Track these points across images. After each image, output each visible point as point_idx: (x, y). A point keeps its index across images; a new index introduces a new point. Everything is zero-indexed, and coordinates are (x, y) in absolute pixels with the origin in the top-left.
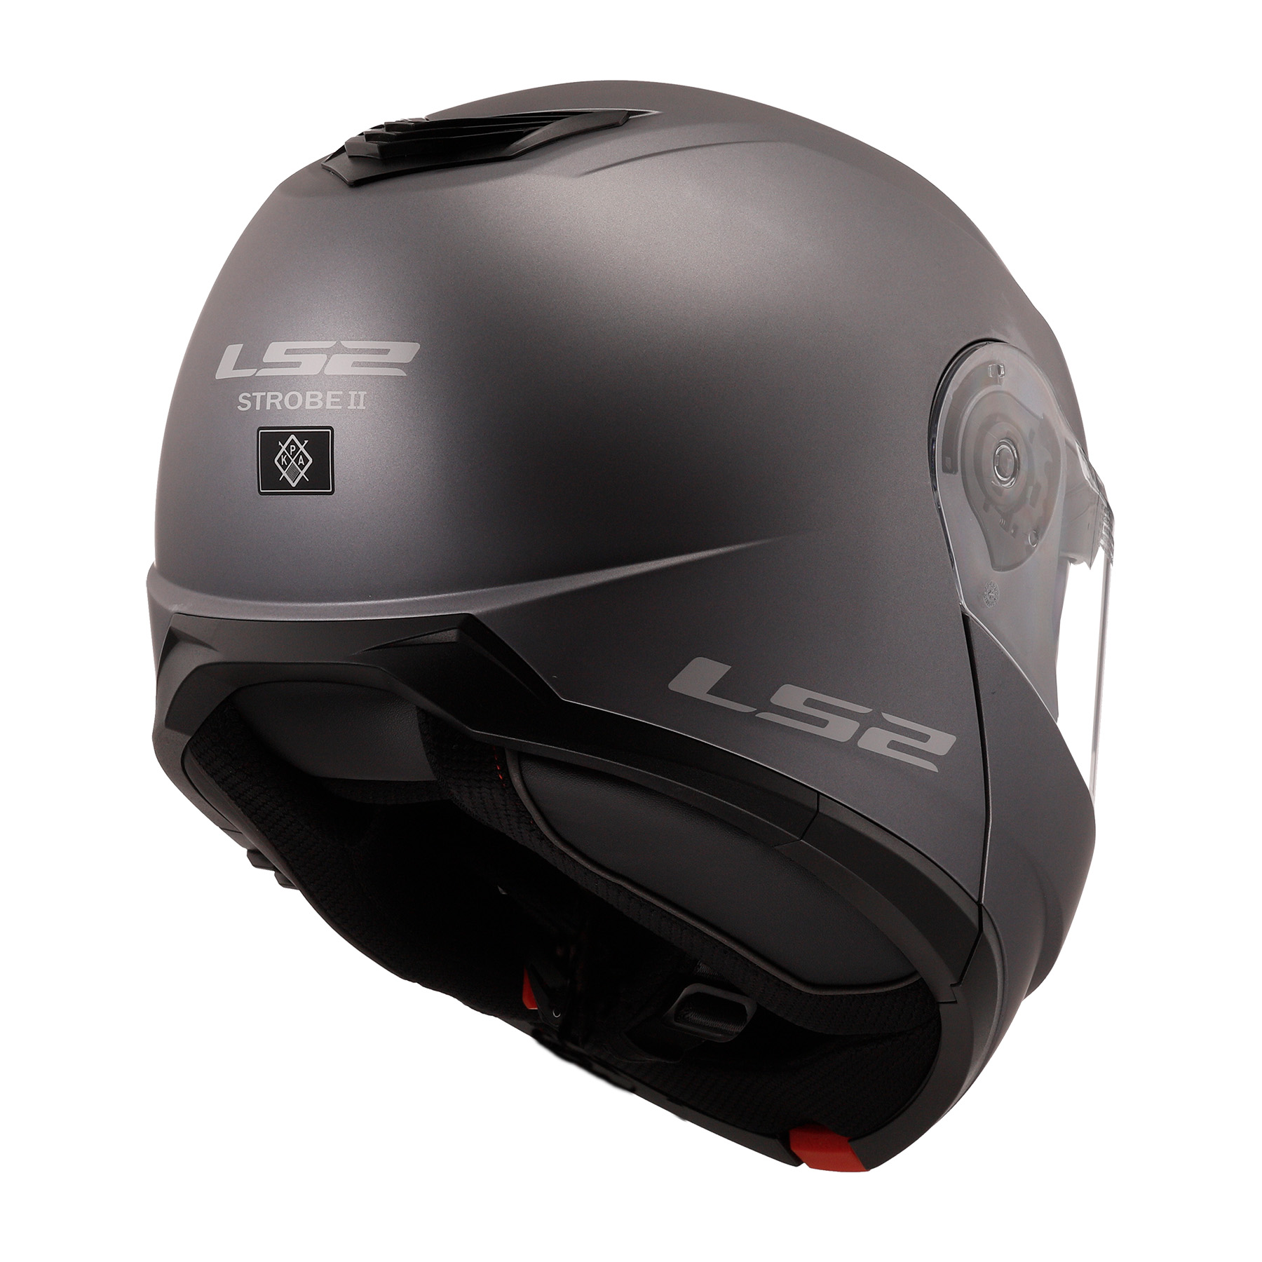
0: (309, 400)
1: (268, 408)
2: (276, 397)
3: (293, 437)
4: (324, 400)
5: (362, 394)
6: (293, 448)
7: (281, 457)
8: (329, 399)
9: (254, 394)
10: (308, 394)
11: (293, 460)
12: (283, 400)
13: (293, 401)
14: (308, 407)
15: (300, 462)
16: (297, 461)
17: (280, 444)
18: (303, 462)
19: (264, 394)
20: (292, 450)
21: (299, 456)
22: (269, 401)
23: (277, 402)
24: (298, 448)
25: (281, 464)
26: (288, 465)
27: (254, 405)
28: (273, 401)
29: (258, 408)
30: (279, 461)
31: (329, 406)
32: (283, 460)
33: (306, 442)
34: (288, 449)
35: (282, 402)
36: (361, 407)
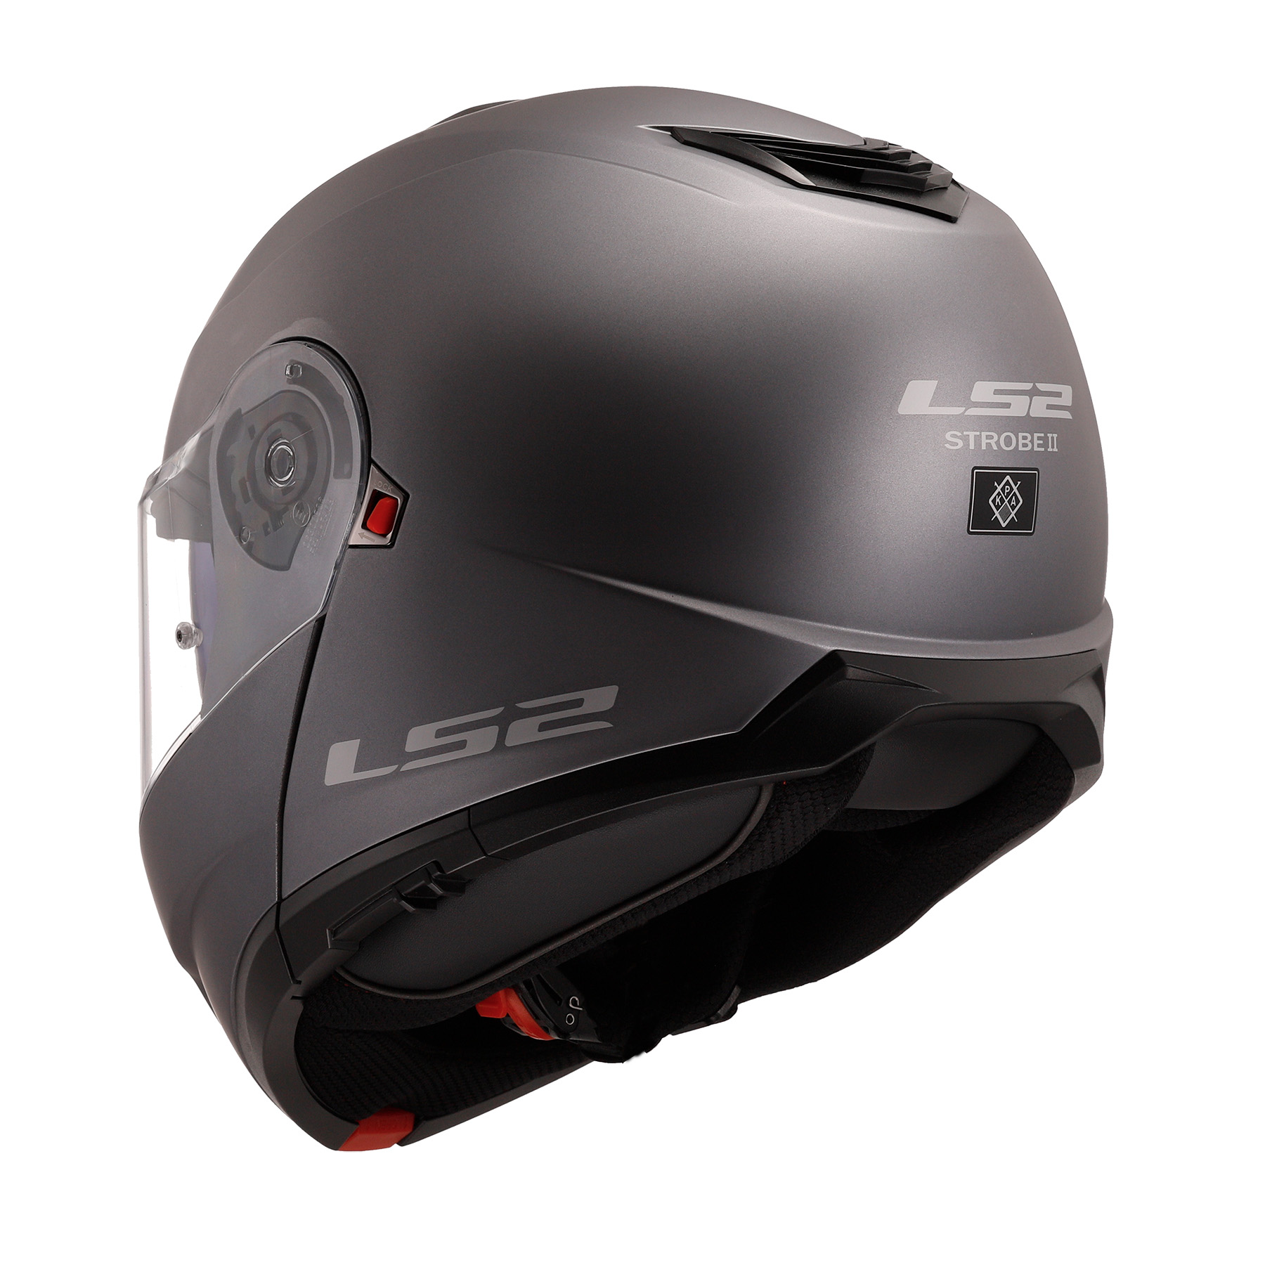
0: (1021, 441)
1: (984, 447)
2: (992, 437)
3: (1008, 478)
4: (1032, 441)
5: (1055, 436)
6: (1008, 489)
7: (995, 497)
8: (1036, 442)
9: (965, 433)
10: (1021, 435)
11: (1006, 501)
12: (999, 440)
13: (1008, 441)
14: (1021, 448)
15: (1012, 503)
16: (1010, 502)
17: (996, 484)
18: (1014, 503)
19: (978, 433)
20: (1006, 491)
21: (1012, 497)
22: (984, 441)
23: (993, 442)
24: (1012, 489)
25: (994, 505)
26: (1002, 505)
27: (967, 444)
28: (988, 441)
29: (972, 447)
30: (994, 501)
31: (1036, 449)
32: (998, 500)
33: (1019, 483)
34: (1003, 489)
35: (998, 443)
36: (1055, 450)
